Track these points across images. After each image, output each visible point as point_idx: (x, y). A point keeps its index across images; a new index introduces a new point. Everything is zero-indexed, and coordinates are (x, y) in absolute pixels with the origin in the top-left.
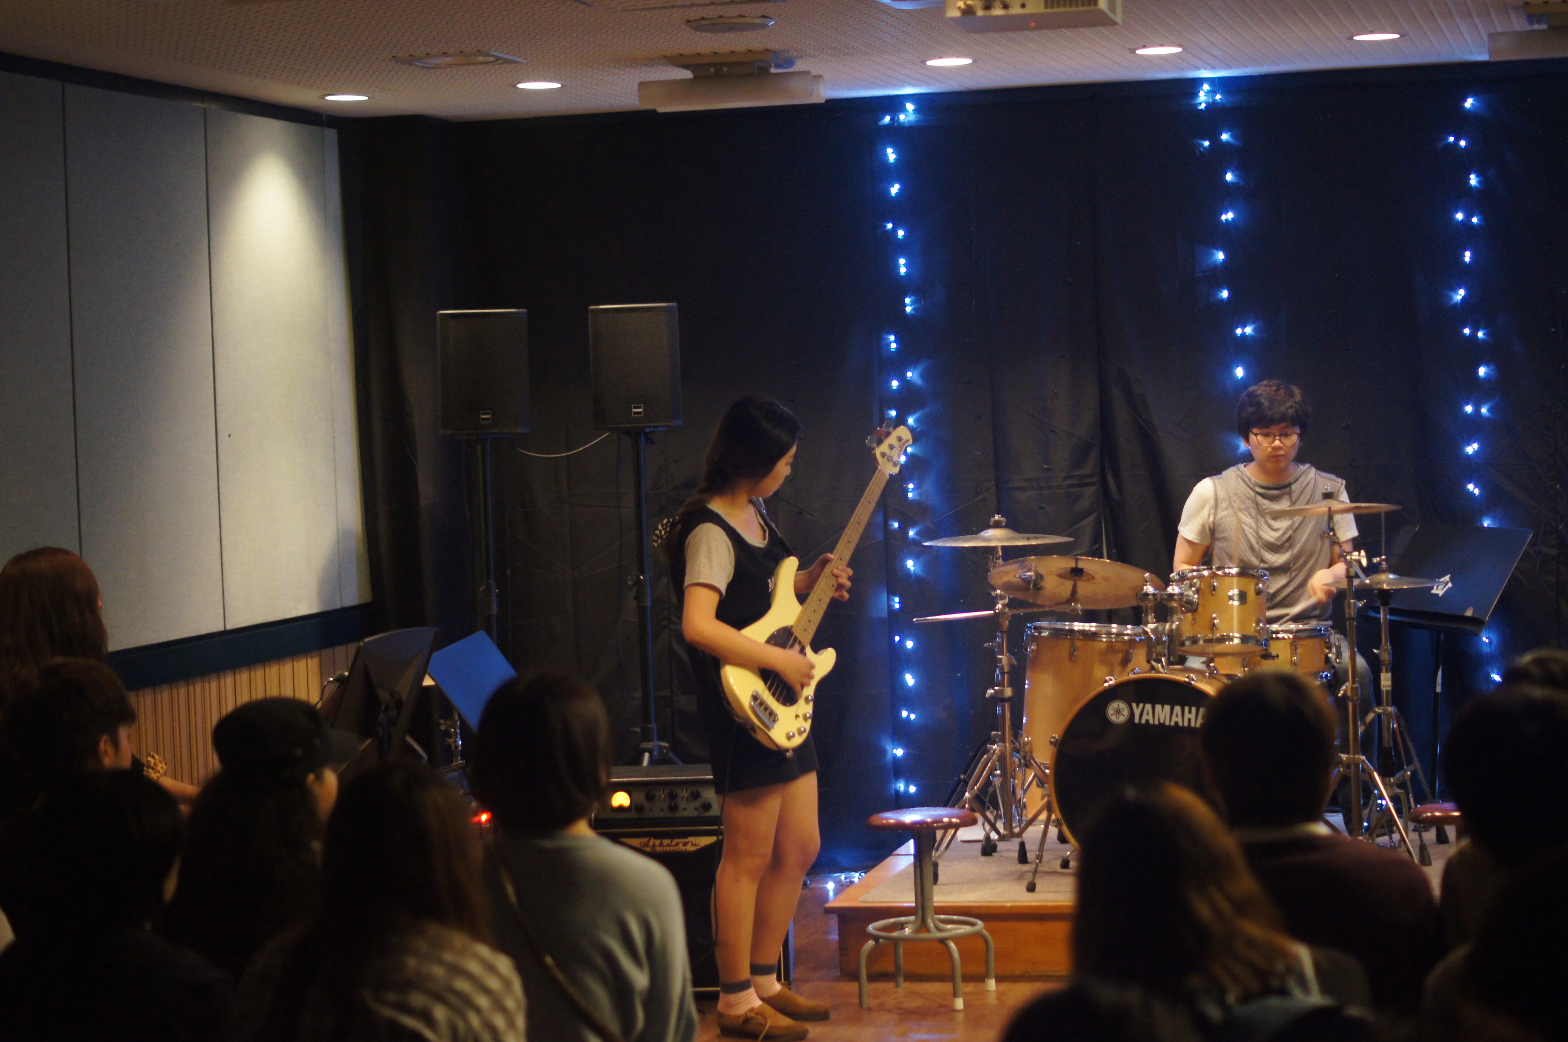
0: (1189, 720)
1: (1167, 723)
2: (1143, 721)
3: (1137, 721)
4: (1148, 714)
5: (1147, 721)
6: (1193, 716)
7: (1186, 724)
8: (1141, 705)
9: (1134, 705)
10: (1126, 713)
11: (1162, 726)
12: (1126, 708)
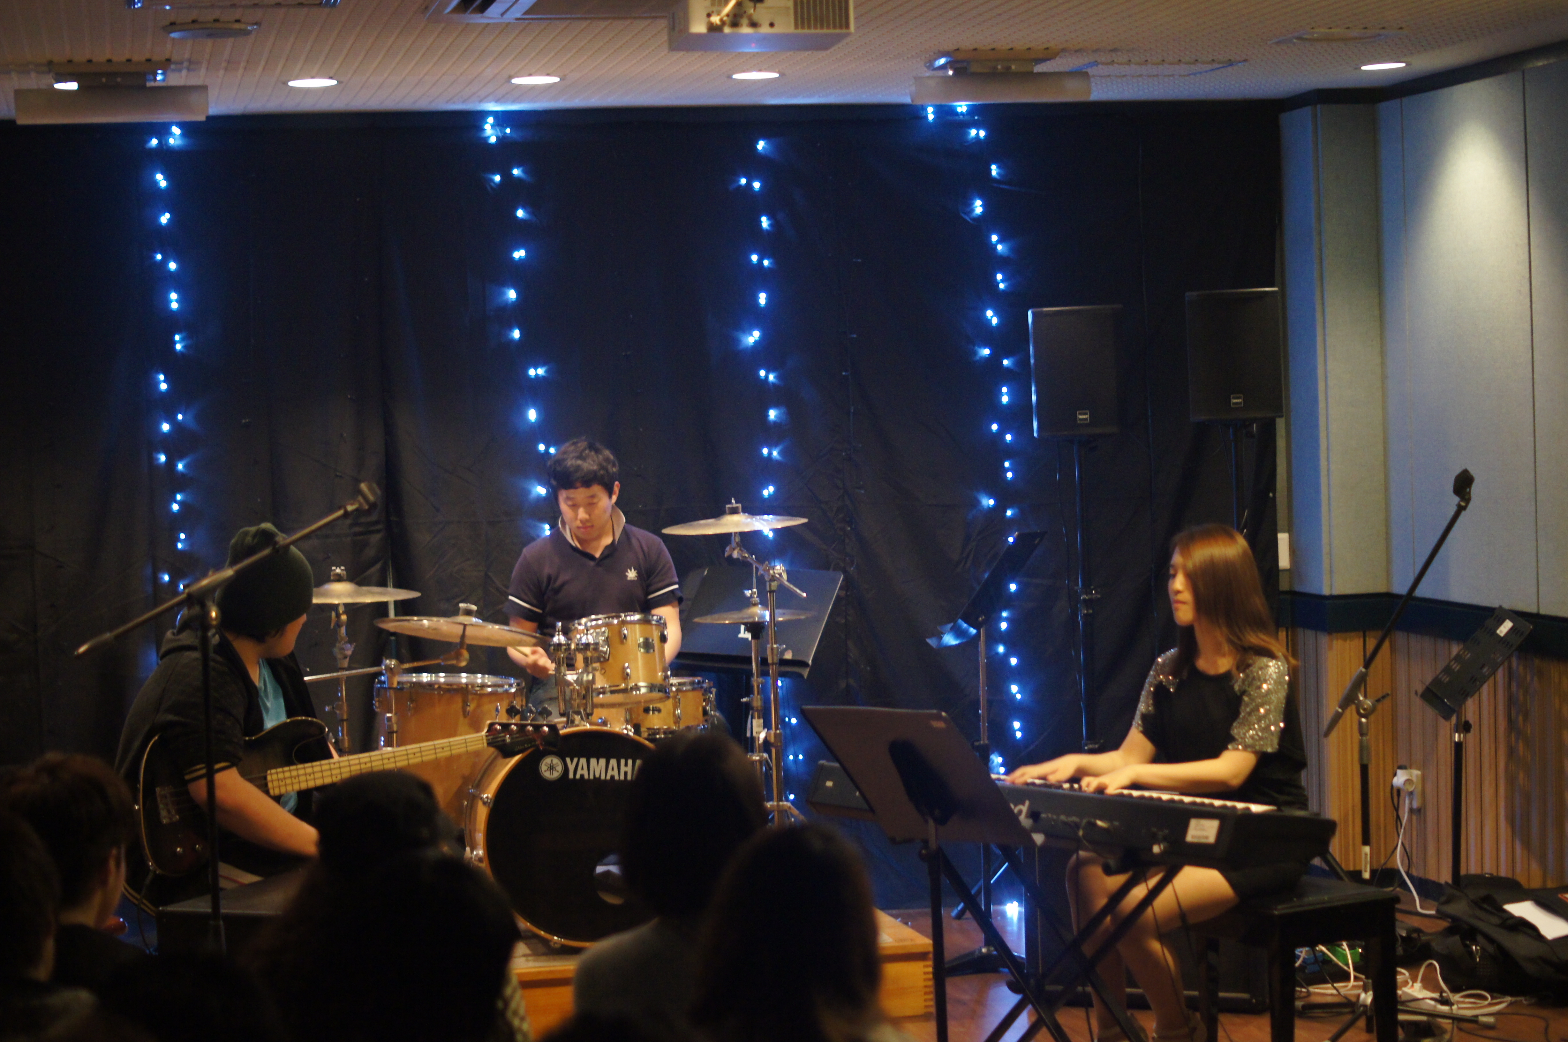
0: (626, 773)
1: (603, 777)
2: (578, 776)
3: (571, 776)
4: (582, 768)
5: (582, 776)
6: (629, 769)
7: (622, 778)
8: (575, 760)
9: (568, 760)
10: (560, 768)
11: (597, 780)
12: (559, 763)
